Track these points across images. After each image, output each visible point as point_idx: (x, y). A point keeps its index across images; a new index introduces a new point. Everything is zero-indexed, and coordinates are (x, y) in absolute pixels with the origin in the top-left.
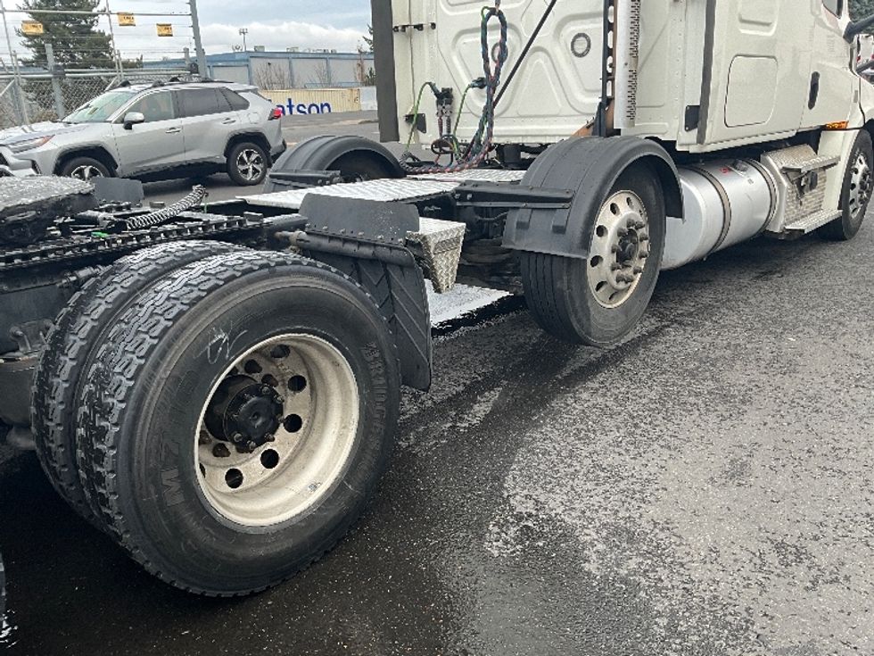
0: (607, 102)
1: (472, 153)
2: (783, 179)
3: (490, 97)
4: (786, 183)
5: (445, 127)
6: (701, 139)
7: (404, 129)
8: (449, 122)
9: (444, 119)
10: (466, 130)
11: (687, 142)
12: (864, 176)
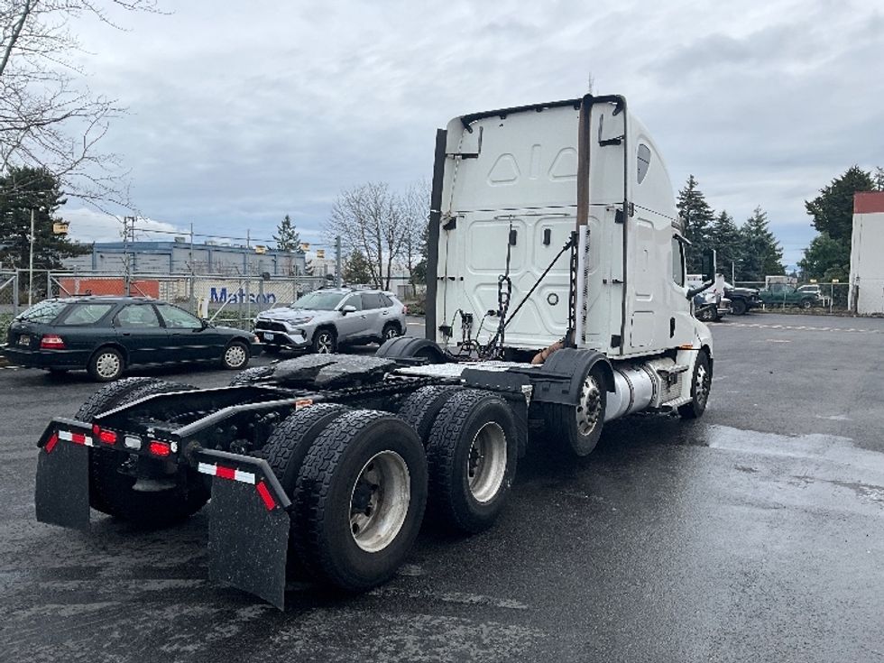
0: (571, 331)
1: (487, 352)
2: (658, 376)
3: (502, 321)
4: (660, 379)
5: (467, 335)
6: (621, 353)
7: (439, 334)
8: (469, 332)
9: (467, 331)
10: (484, 340)
11: (613, 353)
12: (704, 378)
